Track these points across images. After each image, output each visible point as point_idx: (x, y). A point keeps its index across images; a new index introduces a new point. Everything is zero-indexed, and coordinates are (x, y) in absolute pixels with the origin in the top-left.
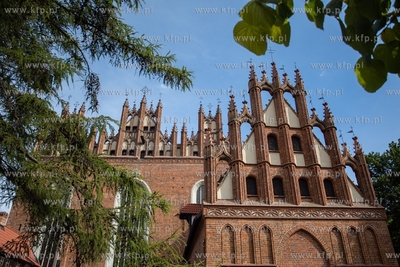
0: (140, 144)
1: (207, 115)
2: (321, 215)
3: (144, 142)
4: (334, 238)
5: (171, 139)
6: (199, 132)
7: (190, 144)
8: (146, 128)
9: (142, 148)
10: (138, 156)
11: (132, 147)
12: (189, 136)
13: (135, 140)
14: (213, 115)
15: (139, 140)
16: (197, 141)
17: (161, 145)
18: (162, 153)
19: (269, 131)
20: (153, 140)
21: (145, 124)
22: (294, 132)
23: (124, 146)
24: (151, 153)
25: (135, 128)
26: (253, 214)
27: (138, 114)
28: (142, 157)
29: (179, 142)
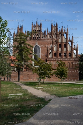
0: (37, 35)
1: (53, 25)
2: (67, 60)
3: (38, 35)
4: (68, 64)
5: (45, 33)
6: (51, 31)
7: (49, 34)
8: (38, 31)
9: (38, 36)
10: (37, 39)
11: (35, 36)
12: (49, 32)
13: (36, 34)
14: (55, 25)
15: (37, 34)
16: (51, 33)
17: (42, 35)
18: (42, 37)
19: (59, 44)
20: (40, 34)
21: (38, 29)
22: (65, 44)
23: (33, 36)
24: (40, 38)
25: (35, 31)
26: (55, 60)
27: (36, 27)
28: (38, 39)
29: (46, 34)
